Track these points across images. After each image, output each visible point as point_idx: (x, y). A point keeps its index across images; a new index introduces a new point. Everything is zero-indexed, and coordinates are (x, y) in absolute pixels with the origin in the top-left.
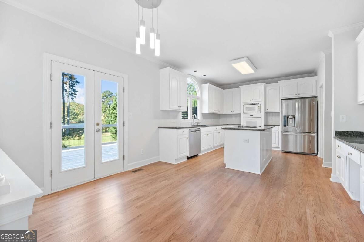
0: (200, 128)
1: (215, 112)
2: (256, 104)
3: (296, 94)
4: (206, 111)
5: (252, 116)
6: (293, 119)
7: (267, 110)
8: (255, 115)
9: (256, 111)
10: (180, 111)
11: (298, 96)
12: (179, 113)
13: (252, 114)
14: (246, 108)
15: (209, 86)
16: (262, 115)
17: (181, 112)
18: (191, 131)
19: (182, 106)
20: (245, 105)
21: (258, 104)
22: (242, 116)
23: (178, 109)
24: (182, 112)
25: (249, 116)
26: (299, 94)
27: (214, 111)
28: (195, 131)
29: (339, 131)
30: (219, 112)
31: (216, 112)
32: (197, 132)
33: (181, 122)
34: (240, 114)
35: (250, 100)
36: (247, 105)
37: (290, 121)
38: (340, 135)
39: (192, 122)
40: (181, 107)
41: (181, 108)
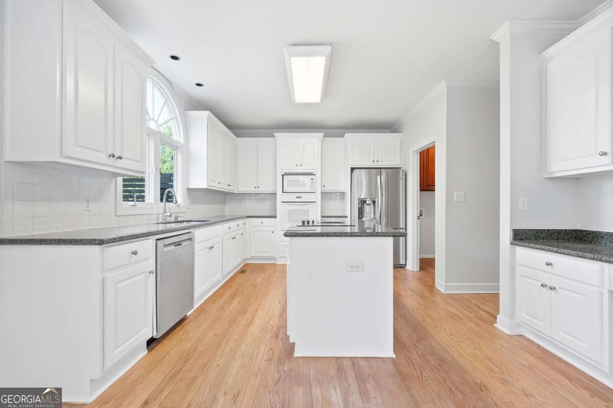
0: (192, 230)
1: (221, 186)
2: (308, 174)
3: (373, 161)
4: (200, 181)
5: (300, 197)
6: (372, 205)
7: (324, 188)
8: (305, 198)
9: (307, 189)
10: (115, 175)
11: (376, 164)
12: (114, 181)
13: (299, 195)
14: (288, 180)
15: (208, 118)
16: (318, 197)
17: (120, 180)
18: (165, 246)
19: (124, 156)
20: (286, 174)
21: (311, 174)
22: (280, 197)
23: (108, 166)
24: (124, 180)
25: (293, 198)
26: (378, 161)
27: (219, 183)
28: (178, 244)
29: (519, 230)
30: (228, 188)
31: (223, 187)
32: (184, 244)
33: (119, 213)
34: (276, 194)
35: (297, 165)
36: (290, 174)
37: (368, 209)
38: (522, 237)
39: (161, 211)
40: (120, 158)
41: (119, 163)
